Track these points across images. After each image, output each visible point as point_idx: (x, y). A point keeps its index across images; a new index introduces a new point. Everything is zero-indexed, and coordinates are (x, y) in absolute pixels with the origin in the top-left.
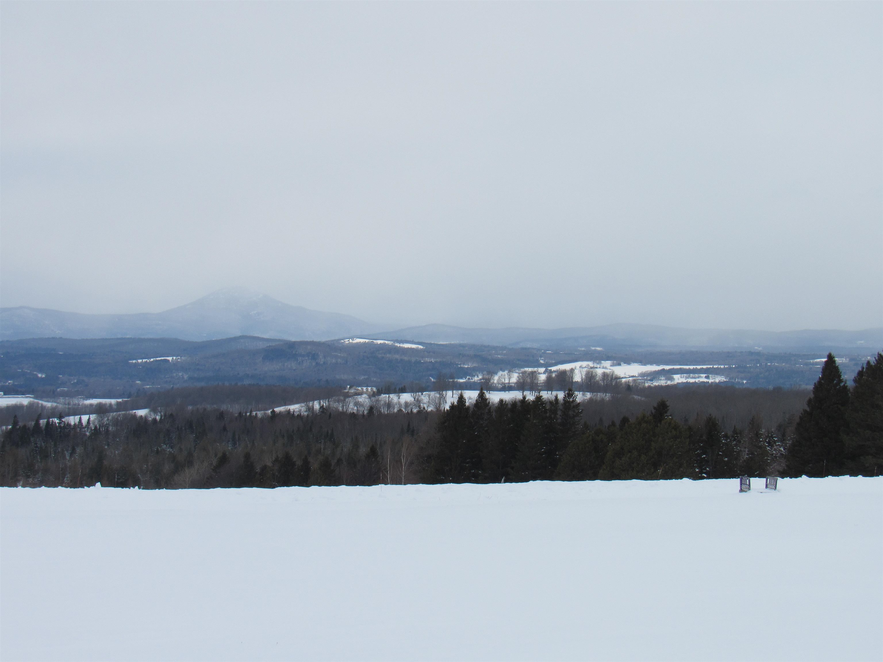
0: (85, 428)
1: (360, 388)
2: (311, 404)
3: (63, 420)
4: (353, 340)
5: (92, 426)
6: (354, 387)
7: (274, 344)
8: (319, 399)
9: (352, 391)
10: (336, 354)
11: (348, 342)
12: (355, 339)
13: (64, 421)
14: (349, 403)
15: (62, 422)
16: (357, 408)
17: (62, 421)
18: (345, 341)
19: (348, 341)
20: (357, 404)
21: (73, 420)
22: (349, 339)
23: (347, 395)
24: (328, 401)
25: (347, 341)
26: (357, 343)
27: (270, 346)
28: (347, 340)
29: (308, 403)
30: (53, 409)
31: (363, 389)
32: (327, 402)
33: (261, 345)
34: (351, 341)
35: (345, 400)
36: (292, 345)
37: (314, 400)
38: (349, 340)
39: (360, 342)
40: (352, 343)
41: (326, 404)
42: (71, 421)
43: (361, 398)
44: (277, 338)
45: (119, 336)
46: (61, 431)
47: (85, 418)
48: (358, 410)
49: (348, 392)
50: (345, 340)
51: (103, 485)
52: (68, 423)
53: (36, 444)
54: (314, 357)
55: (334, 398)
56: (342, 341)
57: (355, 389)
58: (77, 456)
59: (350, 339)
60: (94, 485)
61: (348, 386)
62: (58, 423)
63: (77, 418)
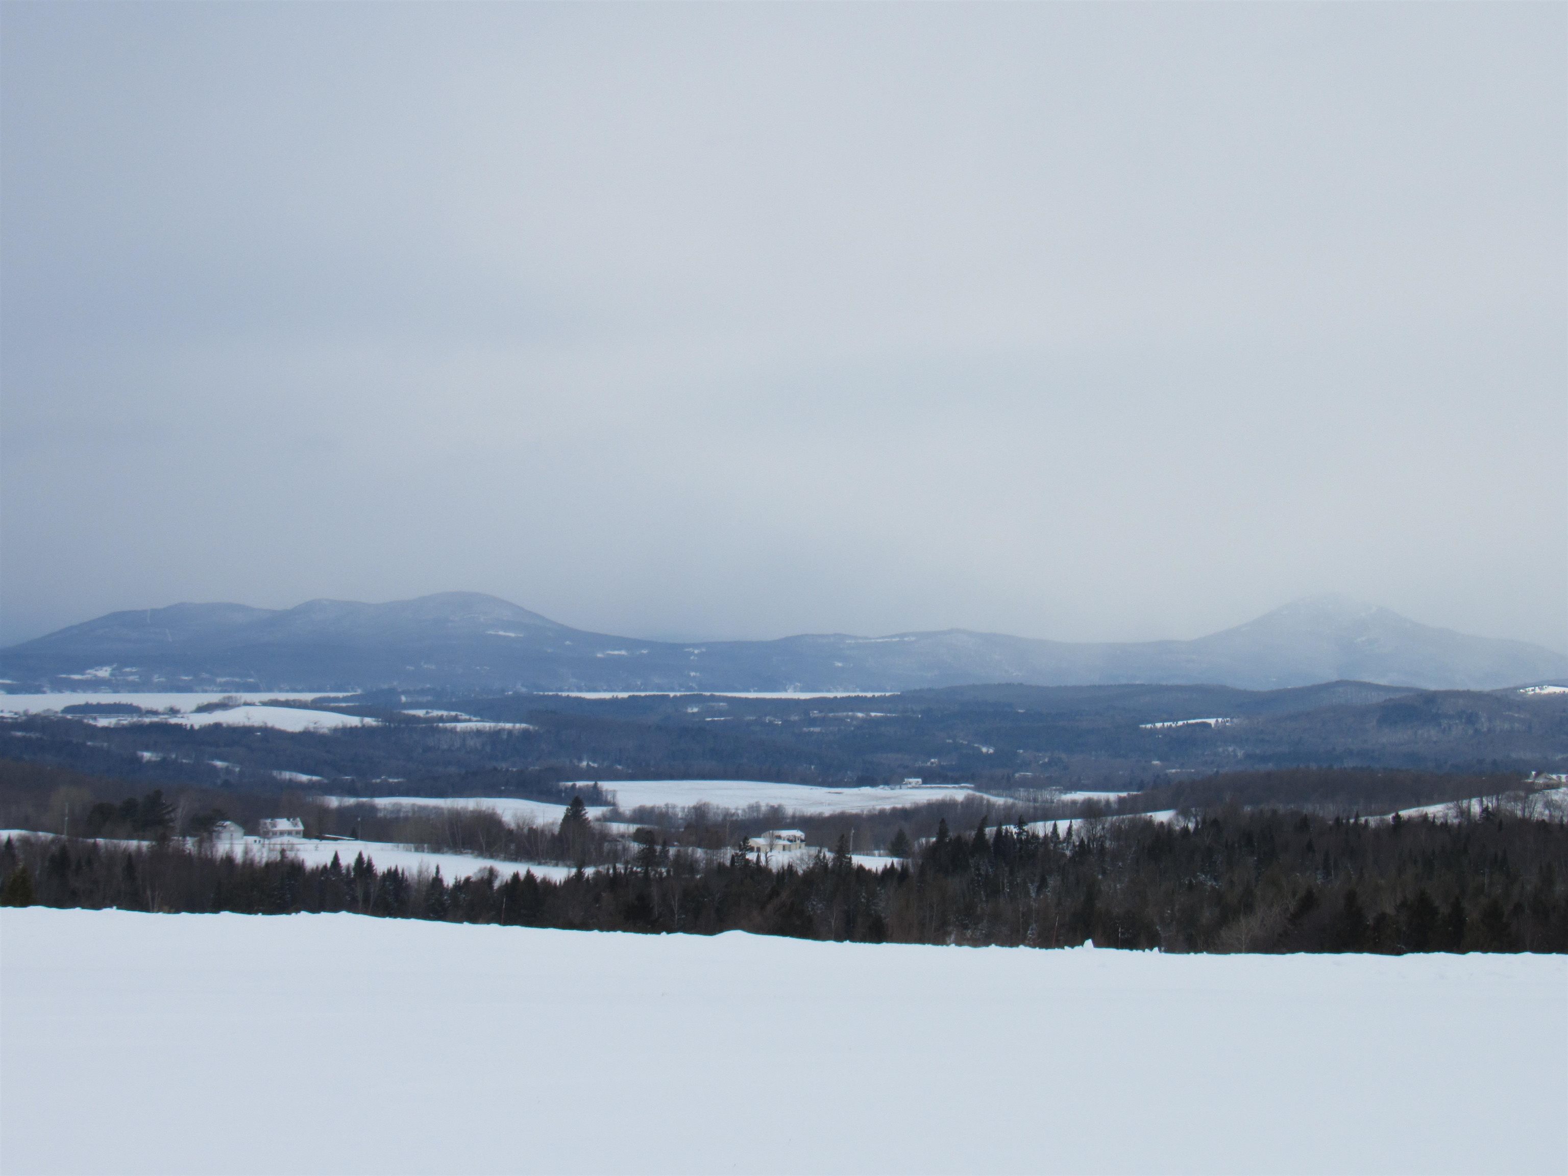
0: (1064, 842)
1: (1554, 776)
2: (1465, 804)
3: (1024, 828)
4: (1541, 689)
5: (1075, 839)
6: (1543, 775)
7: (1398, 696)
8: (1480, 794)
9: (1541, 781)
10: (1510, 713)
11: (1533, 692)
12: (1546, 688)
13: (1026, 830)
14: (1535, 803)
15: (1022, 832)
16: (1550, 811)
17: (1023, 830)
18: (1526, 691)
19: (1533, 690)
20: (1549, 804)
21: (1041, 828)
22: (1535, 686)
23: (1531, 789)
24: (1497, 799)
25: (1530, 691)
26: (1549, 695)
27: (1391, 699)
28: (1531, 689)
29: (1460, 802)
30: (1008, 809)
31: (1559, 778)
32: (1494, 801)
33: (1376, 698)
34: (1537, 690)
35: (1527, 797)
36: (1431, 698)
37: (1470, 797)
38: (1533, 688)
39: (1555, 692)
40: (1539, 694)
41: (1492, 804)
42: (1038, 832)
43: (1558, 794)
44: (1404, 685)
45: (1124, 681)
46: (1021, 848)
47: (1063, 826)
48: (1551, 815)
49: (1533, 783)
50: (1527, 689)
51: (1097, 944)
52: (1033, 834)
53: (978, 869)
54: (1471, 719)
55: (1507, 793)
56: (1521, 691)
57: (1546, 778)
58: (1049, 891)
59: (1537, 688)
60: (1081, 943)
61: (1533, 773)
62: (1016, 833)
63: (1049, 825)
